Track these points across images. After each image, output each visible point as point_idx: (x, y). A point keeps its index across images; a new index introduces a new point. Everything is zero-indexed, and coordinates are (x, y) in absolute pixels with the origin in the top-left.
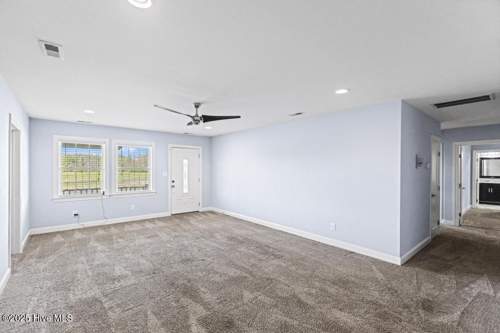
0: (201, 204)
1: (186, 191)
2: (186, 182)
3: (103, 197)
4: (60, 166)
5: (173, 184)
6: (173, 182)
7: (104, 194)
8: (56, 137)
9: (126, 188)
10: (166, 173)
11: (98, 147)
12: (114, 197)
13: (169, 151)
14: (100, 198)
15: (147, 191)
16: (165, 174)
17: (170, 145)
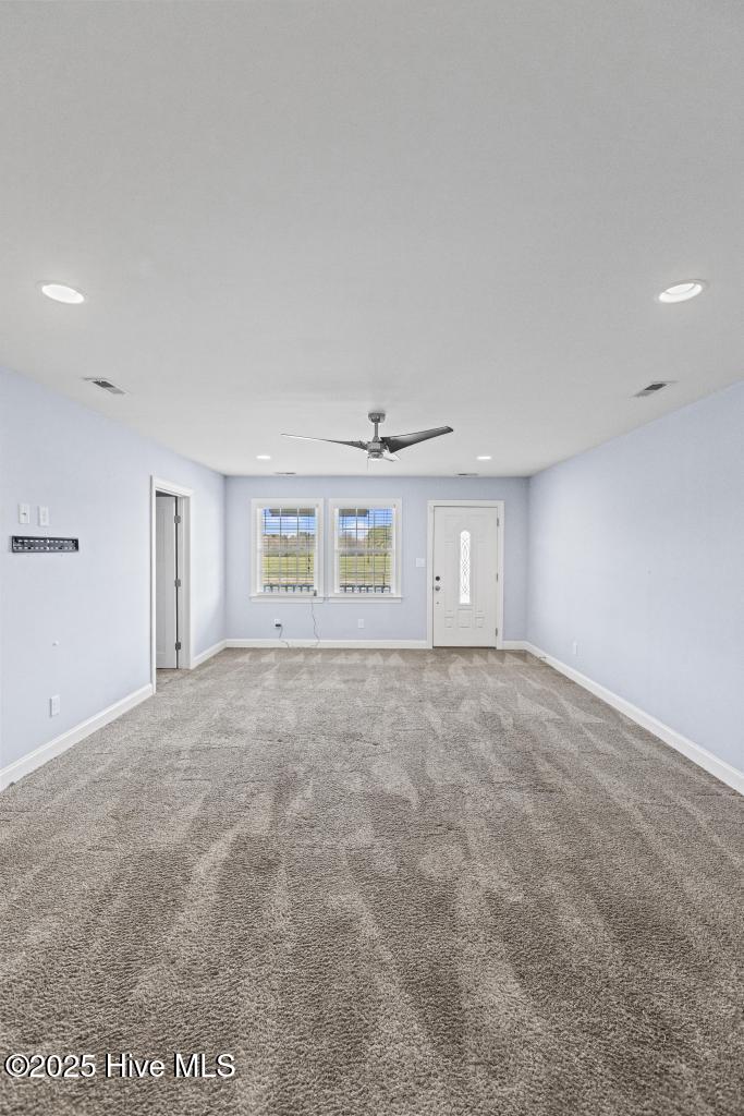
0: (500, 633)
1: (465, 599)
2: (465, 581)
3: (315, 601)
4: (259, 547)
5: (437, 583)
6: (438, 578)
7: (315, 595)
8: (254, 501)
9: (353, 587)
10: (423, 560)
11: (308, 513)
12: (331, 601)
13: (430, 515)
14: (308, 601)
15: (386, 594)
16: (420, 562)
17: (431, 503)
